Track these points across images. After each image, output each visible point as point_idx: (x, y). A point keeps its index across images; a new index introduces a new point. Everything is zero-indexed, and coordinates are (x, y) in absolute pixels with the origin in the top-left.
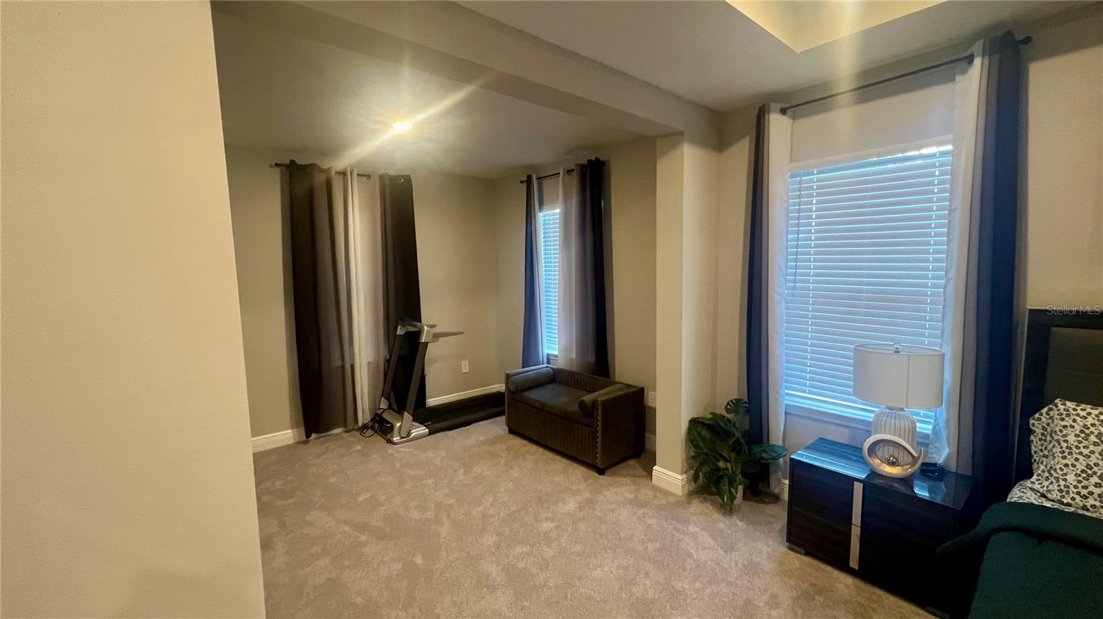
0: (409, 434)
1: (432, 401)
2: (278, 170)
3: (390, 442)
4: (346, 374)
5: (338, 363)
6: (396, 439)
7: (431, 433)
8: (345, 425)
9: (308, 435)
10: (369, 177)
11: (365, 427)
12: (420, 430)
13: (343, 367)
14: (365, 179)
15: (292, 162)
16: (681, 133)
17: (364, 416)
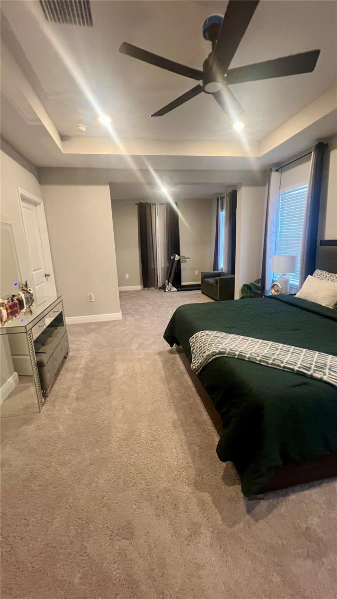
0: (170, 290)
1: (183, 284)
2: (137, 206)
3: (165, 291)
4: (155, 270)
5: (153, 267)
6: (167, 291)
7: (178, 291)
8: (155, 287)
9: (144, 287)
10: (163, 204)
11: (160, 288)
12: (175, 289)
13: (154, 268)
14: (162, 205)
15: (140, 203)
16: (241, 183)
17: (160, 285)
